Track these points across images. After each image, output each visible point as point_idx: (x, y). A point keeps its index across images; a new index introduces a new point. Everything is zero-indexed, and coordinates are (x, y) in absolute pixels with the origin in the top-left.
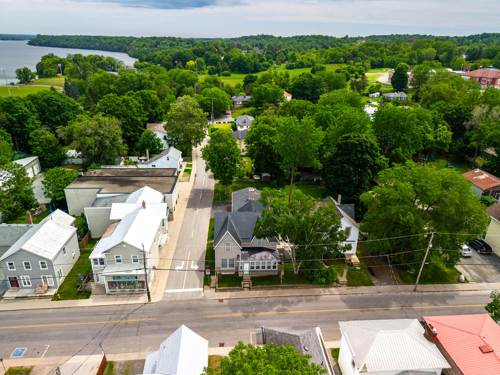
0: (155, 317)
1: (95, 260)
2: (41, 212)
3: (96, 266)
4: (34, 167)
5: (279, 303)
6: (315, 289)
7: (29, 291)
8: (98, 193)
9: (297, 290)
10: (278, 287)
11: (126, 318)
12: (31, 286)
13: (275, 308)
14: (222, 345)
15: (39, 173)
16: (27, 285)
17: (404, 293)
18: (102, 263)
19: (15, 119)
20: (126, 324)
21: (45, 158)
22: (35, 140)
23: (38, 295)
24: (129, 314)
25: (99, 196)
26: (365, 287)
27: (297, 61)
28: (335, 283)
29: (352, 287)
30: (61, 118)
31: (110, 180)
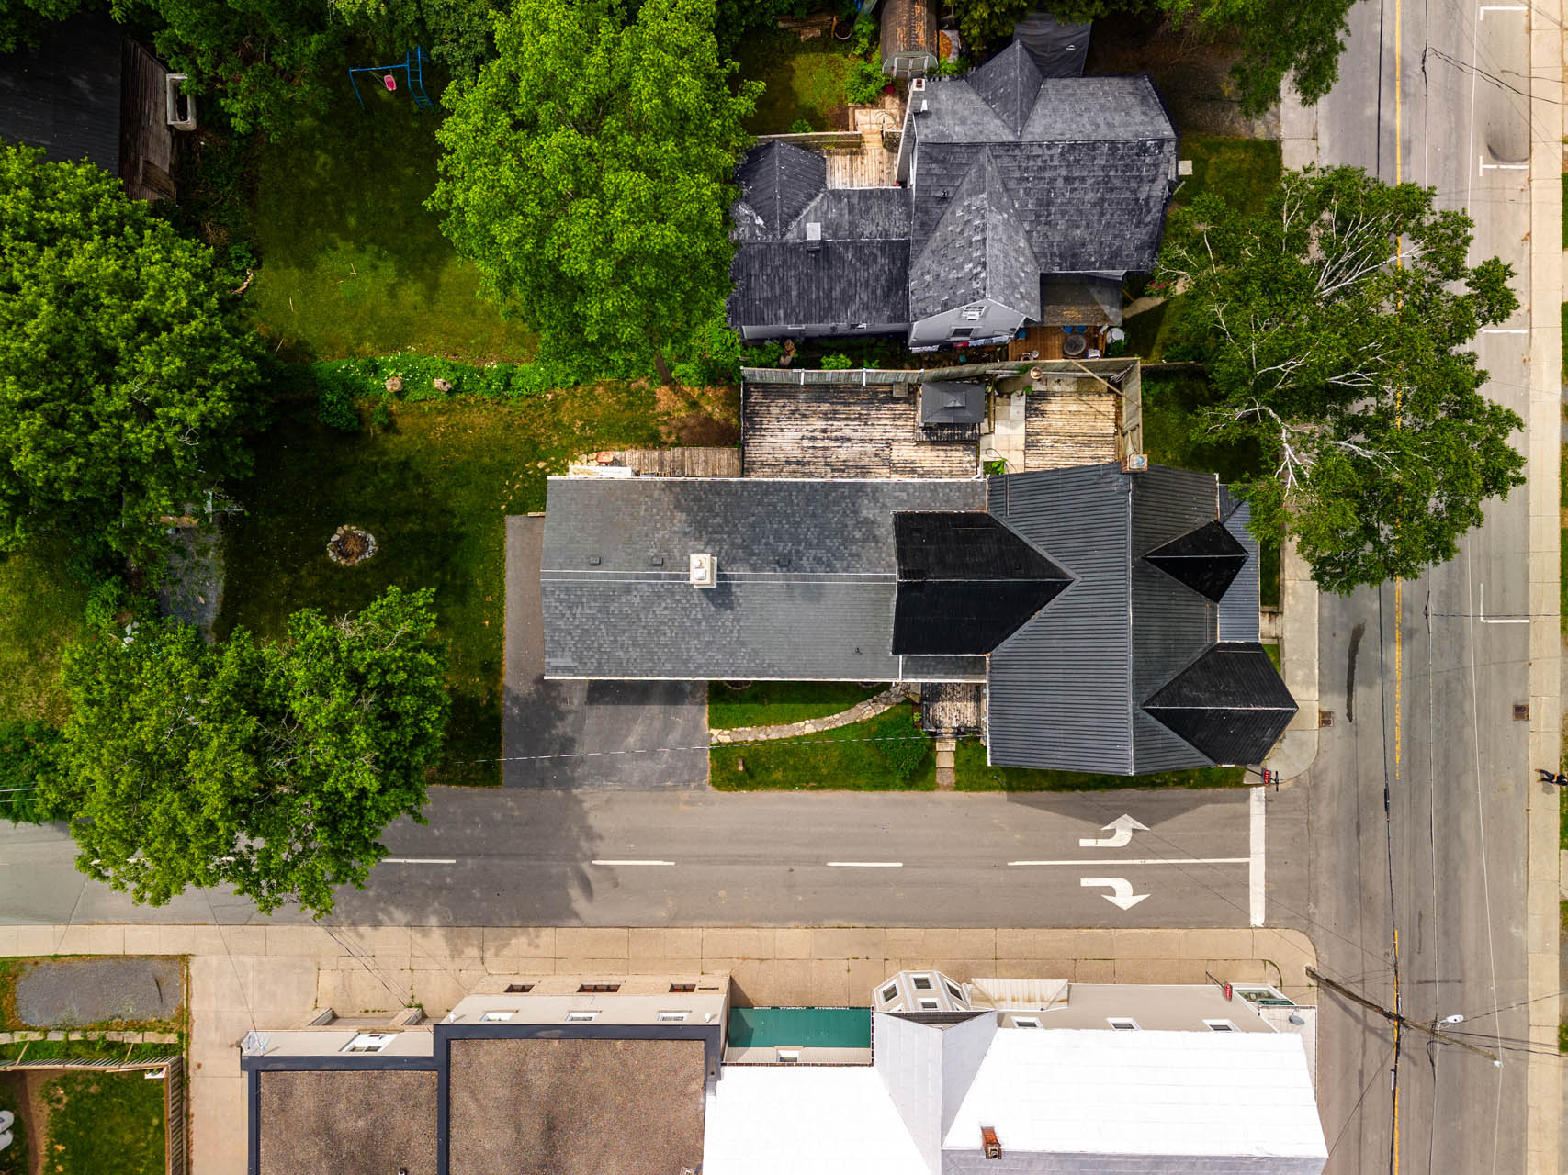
14: (1520, 712)
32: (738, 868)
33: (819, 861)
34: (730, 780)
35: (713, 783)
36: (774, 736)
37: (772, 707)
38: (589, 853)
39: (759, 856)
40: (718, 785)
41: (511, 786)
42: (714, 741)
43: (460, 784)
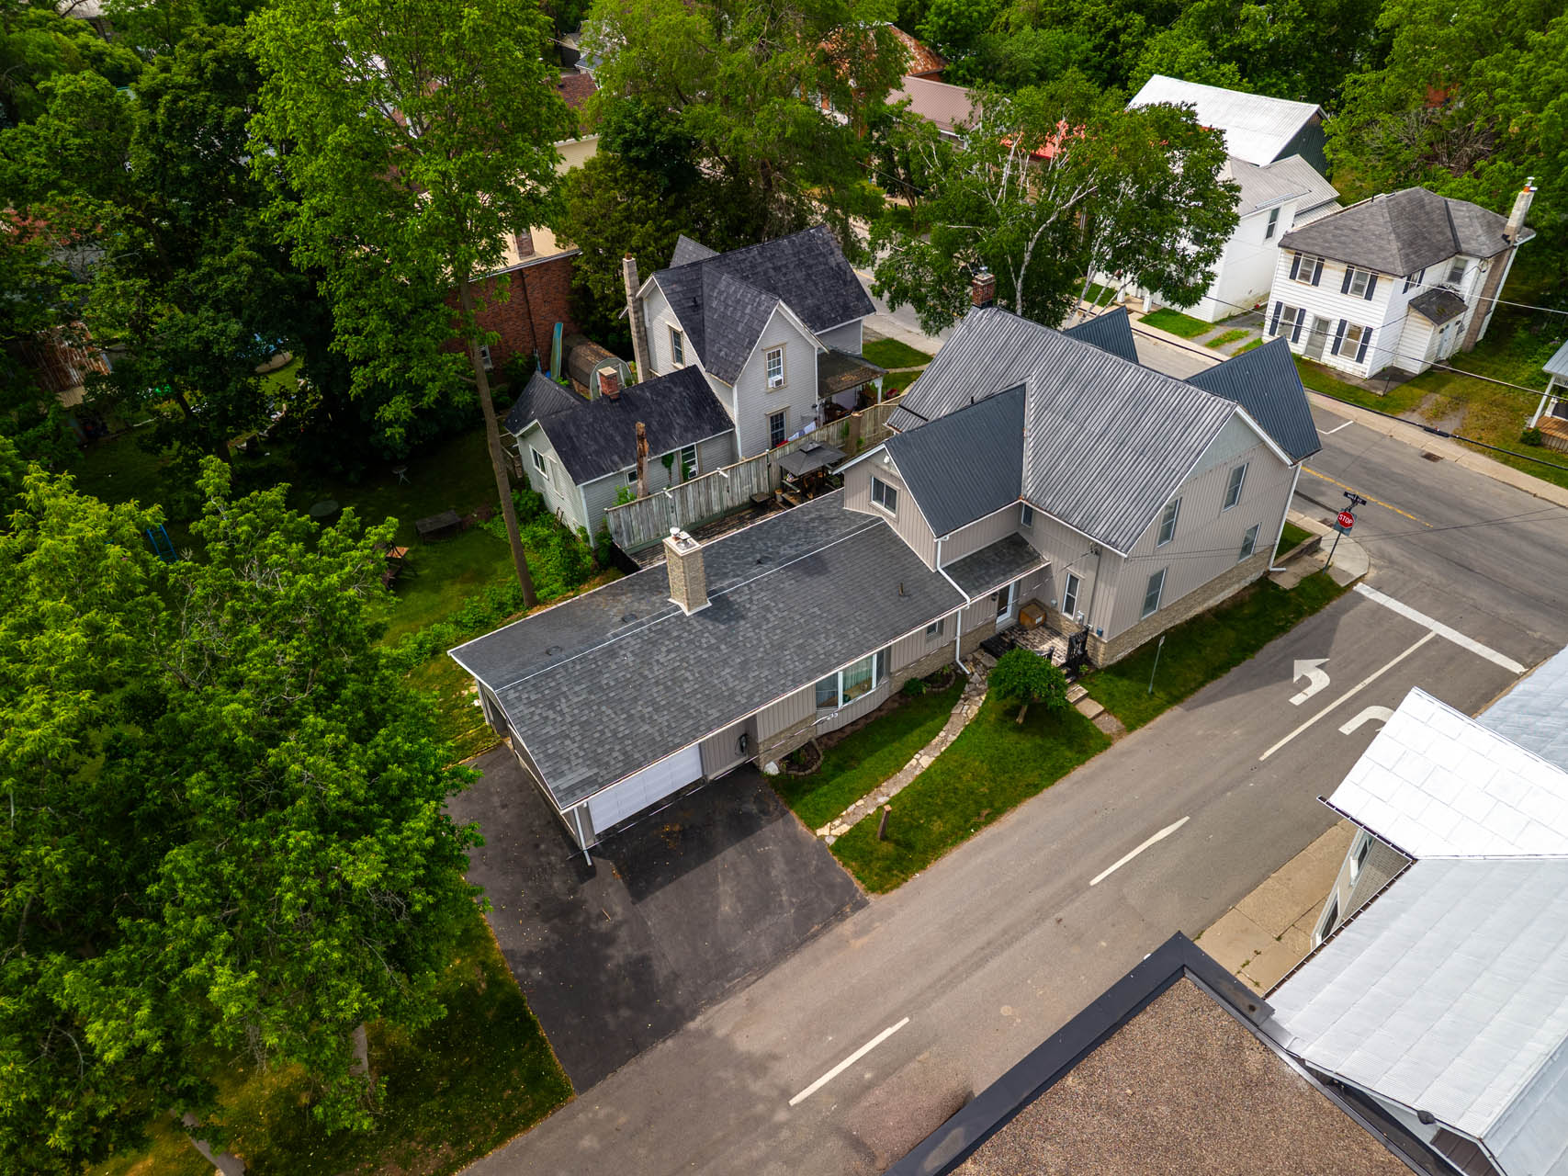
32: (993, 964)
33: (1079, 887)
34: (889, 869)
35: (872, 889)
36: (895, 791)
37: (866, 764)
38: (775, 1093)
39: (1005, 932)
40: (881, 888)
41: (585, 1086)
42: (831, 841)
43: (499, 1141)
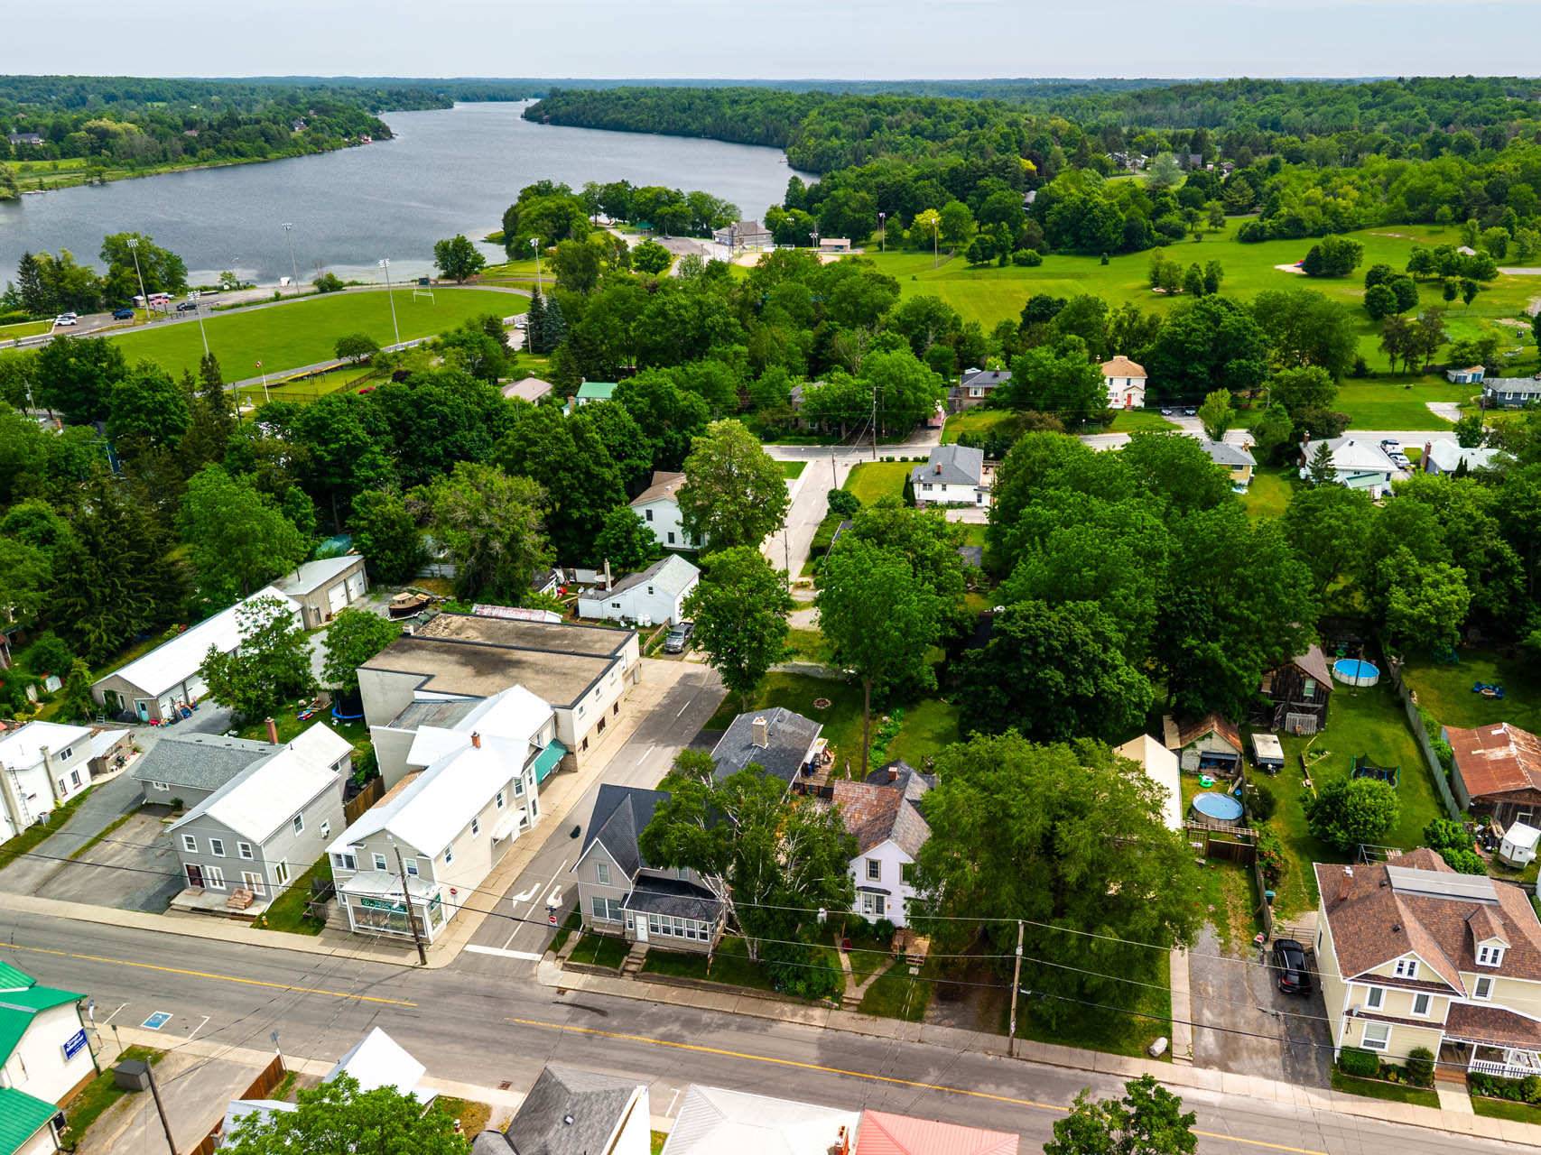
0: (416, 1000)
1: (339, 856)
2: (316, 710)
3: (339, 869)
4: (351, 583)
5: (677, 1019)
6: (778, 1005)
7: (220, 898)
8: (419, 688)
9: (736, 998)
10: (696, 984)
11: (363, 991)
12: (224, 888)
13: (661, 1030)
14: (505, 1086)
15: (363, 596)
16: (218, 887)
17: (980, 1055)
18: (350, 865)
19: (329, 458)
20: (358, 1003)
21: (378, 562)
22: (361, 515)
23: (231, 911)
24: (373, 984)
25: (419, 695)
26: (895, 1023)
27: (1282, 216)
28: (827, 999)
29: (865, 1016)
30: (445, 449)
31: (464, 653)
